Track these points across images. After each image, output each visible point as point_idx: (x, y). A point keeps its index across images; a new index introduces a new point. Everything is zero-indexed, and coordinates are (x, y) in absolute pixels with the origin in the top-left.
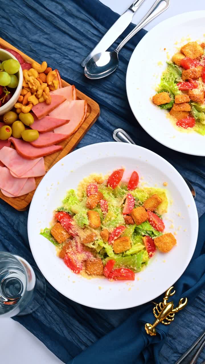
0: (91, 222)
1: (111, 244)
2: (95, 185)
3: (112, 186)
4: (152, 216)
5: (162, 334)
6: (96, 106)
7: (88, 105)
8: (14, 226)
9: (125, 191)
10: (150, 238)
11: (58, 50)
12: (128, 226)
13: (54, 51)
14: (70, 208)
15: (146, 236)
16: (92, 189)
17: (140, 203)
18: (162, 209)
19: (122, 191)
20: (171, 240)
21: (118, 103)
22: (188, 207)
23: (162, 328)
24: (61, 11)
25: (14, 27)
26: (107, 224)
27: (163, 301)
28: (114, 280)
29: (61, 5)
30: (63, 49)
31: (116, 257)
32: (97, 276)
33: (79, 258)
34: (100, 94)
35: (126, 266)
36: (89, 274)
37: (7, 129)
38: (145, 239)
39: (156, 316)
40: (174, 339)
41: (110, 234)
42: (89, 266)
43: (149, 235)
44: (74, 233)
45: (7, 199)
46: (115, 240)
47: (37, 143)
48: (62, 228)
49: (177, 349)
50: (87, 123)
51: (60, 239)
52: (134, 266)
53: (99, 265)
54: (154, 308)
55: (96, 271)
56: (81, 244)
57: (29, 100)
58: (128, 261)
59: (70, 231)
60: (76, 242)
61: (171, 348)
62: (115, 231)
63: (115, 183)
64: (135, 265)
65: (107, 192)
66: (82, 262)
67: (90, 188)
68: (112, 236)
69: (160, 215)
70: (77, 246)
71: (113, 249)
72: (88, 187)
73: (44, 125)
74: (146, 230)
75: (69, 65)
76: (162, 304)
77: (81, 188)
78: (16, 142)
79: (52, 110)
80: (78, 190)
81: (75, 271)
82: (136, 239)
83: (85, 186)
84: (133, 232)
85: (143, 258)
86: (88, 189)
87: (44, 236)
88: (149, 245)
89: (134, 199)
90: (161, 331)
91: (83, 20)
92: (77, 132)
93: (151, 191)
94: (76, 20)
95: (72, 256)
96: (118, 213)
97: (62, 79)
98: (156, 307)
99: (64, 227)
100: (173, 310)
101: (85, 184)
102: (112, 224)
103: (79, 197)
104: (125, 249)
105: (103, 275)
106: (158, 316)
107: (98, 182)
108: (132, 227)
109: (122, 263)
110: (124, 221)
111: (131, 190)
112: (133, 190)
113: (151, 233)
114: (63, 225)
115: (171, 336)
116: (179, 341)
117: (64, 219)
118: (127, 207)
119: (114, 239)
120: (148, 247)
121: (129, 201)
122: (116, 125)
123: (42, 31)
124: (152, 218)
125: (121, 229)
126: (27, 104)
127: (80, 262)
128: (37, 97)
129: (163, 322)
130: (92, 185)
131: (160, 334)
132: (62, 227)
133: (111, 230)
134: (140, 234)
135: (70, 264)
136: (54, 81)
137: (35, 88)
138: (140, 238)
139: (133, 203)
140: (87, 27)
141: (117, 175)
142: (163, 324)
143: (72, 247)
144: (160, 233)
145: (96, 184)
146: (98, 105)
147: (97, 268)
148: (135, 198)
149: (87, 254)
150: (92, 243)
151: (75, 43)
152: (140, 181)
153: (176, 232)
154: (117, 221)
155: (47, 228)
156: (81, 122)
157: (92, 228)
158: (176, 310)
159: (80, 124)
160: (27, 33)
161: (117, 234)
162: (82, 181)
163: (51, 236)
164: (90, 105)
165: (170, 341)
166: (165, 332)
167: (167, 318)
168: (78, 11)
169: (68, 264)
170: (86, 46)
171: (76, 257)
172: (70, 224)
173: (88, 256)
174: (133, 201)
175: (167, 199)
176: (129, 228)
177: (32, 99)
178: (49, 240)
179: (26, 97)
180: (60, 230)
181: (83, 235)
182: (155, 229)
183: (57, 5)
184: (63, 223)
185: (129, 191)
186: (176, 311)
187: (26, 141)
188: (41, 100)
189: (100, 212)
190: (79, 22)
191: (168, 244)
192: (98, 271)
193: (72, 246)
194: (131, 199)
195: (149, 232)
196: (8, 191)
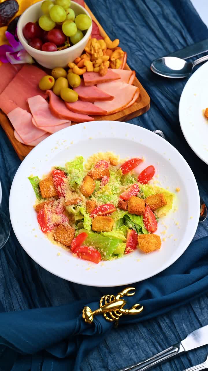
0: (83, 185)
1: (93, 218)
2: (107, 163)
3: (123, 171)
4: (148, 212)
5: (97, 325)
6: (147, 99)
7: (140, 96)
8: (9, 172)
9: (133, 180)
10: (136, 233)
11: (137, 42)
12: (120, 210)
13: (134, 41)
14: (70, 171)
15: (133, 229)
16: (102, 165)
17: (142, 196)
18: (163, 212)
19: (130, 179)
20: (156, 242)
21: (171, 109)
22: (191, 218)
23: (101, 320)
24: (159, 12)
25: (107, 8)
26: (98, 195)
27: (116, 295)
28: (77, 256)
29: (161, 7)
30: (143, 44)
31: (91, 233)
32: (62, 246)
33: (54, 218)
34: (158, 94)
35: (97, 248)
36: (56, 238)
37: (50, 79)
38: (130, 232)
39: (101, 305)
40: (110, 353)
41: (96, 206)
42: (60, 230)
43: (136, 230)
44: (62, 191)
45: (16, 142)
46: (99, 215)
47: (71, 106)
48: (52, 183)
49: (108, 364)
50: (130, 110)
51: (45, 192)
52: (104, 251)
53: (70, 234)
54: (103, 297)
55: (65, 240)
56: (62, 207)
57: (85, 64)
58: (100, 243)
59: (59, 187)
60: (59, 203)
61: (102, 359)
62: (102, 206)
63: (127, 168)
64: (106, 250)
65: (116, 175)
66: (55, 224)
67: (101, 163)
68: (98, 209)
69: (158, 216)
70: (57, 207)
71: (92, 223)
72: (99, 162)
73: (87, 92)
74: (135, 223)
75: (140, 57)
76: (113, 298)
77: (92, 160)
78: (53, 97)
79: (101, 82)
80: (88, 161)
81: (43, 228)
82: (120, 228)
83: (97, 161)
84: (121, 217)
85: (117, 247)
86: (98, 163)
87: (31, 182)
88: (131, 240)
89: (139, 191)
90: (98, 323)
91: (175, 27)
92: (116, 114)
93: (160, 191)
94: (169, 24)
95: (48, 212)
96: (116, 193)
97: (126, 64)
98: (105, 296)
99: (55, 183)
100: (122, 310)
101: (98, 158)
102: (104, 198)
103: (86, 168)
104: (104, 228)
105: (68, 247)
106: (103, 305)
107: (112, 161)
108: (123, 212)
109: (94, 241)
110: (117, 203)
111: (140, 182)
112: (143, 184)
113: (138, 228)
114: (55, 180)
115: (108, 347)
116: (115, 358)
117: (59, 175)
118: (127, 193)
119: (97, 214)
120: (129, 241)
121: (133, 190)
122: (159, 126)
123: (131, 21)
124: (148, 215)
125: (110, 207)
126: (82, 67)
127: (53, 222)
128: (94, 66)
129: (105, 315)
130: (104, 161)
131: (96, 325)
132: (53, 181)
133: (100, 204)
134: (128, 225)
135: (42, 220)
136: (118, 61)
137: (96, 55)
138: (125, 229)
139: (136, 193)
140: (177, 33)
141: (134, 162)
142: (105, 318)
143: (52, 206)
144: (149, 233)
145: (109, 163)
146: (149, 99)
147: (66, 236)
148: (140, 189)
149: (63, 218)
150: (74, 206)
151: (156, 42)
152: (153, 177)
153: (166, 240)
154: (109, 197)
155: (38, 177)
156: (125, 106)
157: (81, 193)
158: (126, 311)
159: (122, 107)
160: (116, 17)
161: (103, 209)
162: (96, 155)
163: (37, 186)
164: (142, 96)
165: (105, 353)
166: (101, 325)
167: (111, 313)
168: (174, 17)
169: (40, 219)
170: (166, 49)
171: (51, 216)
172: (62, 180)
173: (64, 221)
174: (137, 192)
175: (172, 203)
176: (119, 212)
177: (89, 64)
178: (34, 189)
179: (83, 61)
180: (49, 184)
181: (69, 196)
182: (146, 228)
183: (158, 6)
184: (55, 178)
185: (138, 182)
186: (125, 313)
187: (63, 99)
188: (97, 69)
189: (98, 184)
190: (171, 27)
191: (150, 244)
192: (67, 240)
193: (53, 204)
194: (136, 189)
195: (137, 227)
196: (21, 135)
